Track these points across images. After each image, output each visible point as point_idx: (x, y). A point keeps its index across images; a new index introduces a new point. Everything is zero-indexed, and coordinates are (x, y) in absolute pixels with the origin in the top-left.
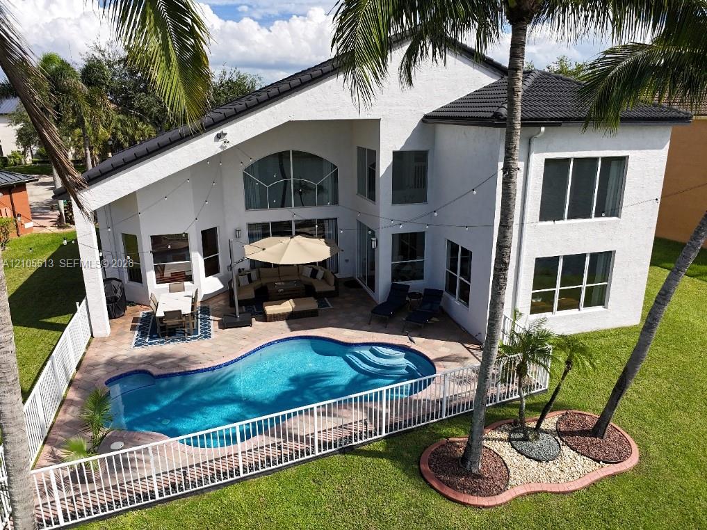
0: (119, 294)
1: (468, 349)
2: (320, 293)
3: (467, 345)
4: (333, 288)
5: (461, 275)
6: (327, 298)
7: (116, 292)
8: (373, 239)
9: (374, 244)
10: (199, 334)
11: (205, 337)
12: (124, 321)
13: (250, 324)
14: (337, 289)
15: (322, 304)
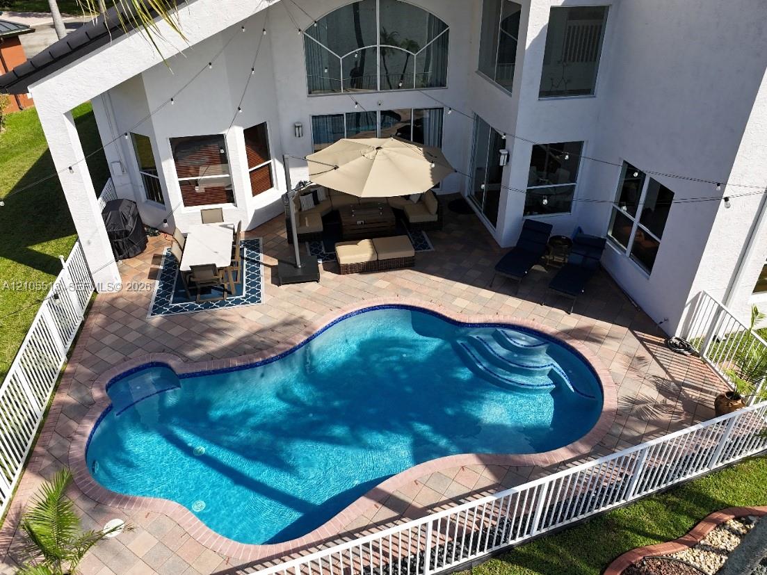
0: (131, 226)
1: (641, 340)
2: (416, 225)
3: (640, 334)
4: (434, 218)
5: (642, 221)
6: (425, 231)
7: (126, 221)
8: (502, 151)
9: (503, 159)
10: (245, 293)
11: (253, 300)
12: (141, 262)
13: (316, 278)
14: (440, 219)
15: (419, 245)
